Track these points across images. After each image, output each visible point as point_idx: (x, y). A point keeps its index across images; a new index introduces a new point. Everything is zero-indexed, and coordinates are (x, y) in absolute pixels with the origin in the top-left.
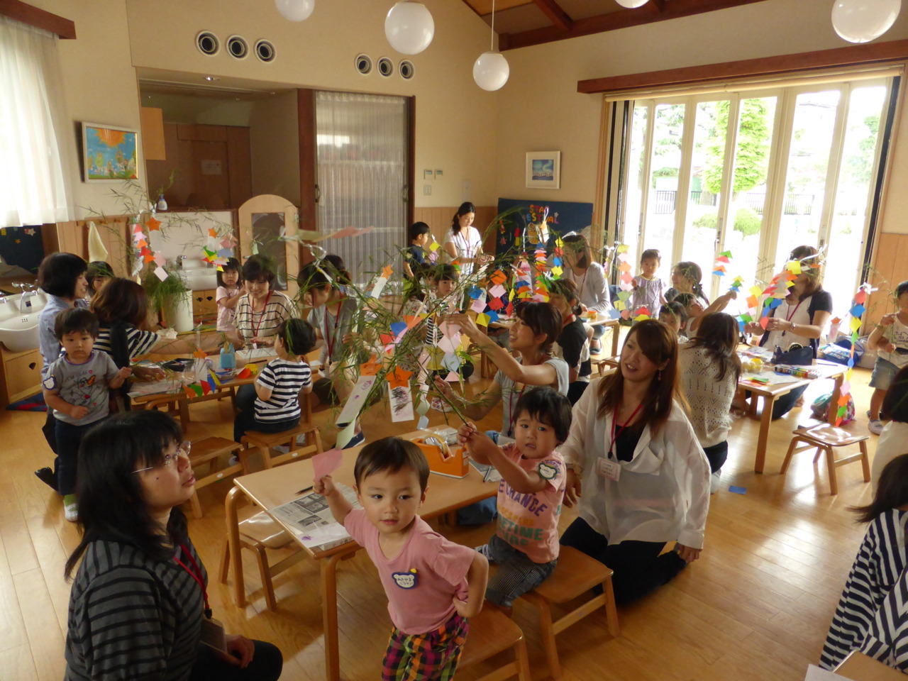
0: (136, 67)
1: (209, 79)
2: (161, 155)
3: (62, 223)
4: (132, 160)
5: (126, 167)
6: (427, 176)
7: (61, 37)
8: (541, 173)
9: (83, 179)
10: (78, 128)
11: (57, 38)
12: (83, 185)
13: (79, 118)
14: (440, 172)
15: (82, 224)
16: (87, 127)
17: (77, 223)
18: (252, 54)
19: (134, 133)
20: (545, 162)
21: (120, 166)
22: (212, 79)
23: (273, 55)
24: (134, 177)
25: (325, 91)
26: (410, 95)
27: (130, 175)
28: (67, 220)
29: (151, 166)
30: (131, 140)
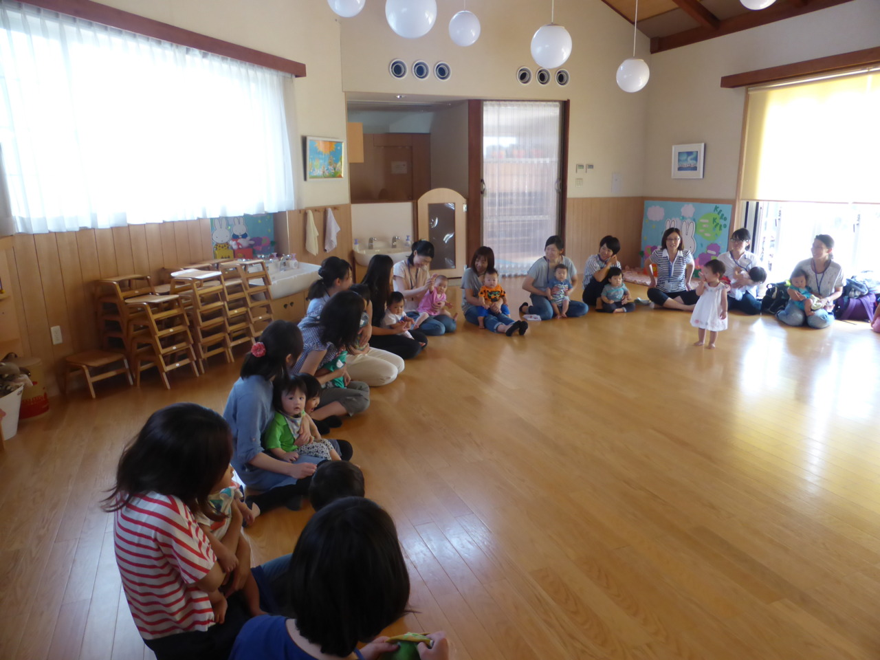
0: (345, 92)
1: (398, 97)
2: (360, 158)
3: (290, 212)
4: (340, 163)
5: (335, 169)
6: (579, 170)
7: (297, 76)
8: (685, 165)
9: (305, 179)
10: (304, 140)
11: (294, 77)
12: (305, 182)
13: (305, 134)
14: (591, 166)
15: (302, 213)
16: (311, 140)
17: (300, 211)
18: (432, 73)
19: (342, 142)
20: (689, 153)
21: (331, 168)
22: (401, 97)
23: (448, 74)
24: (340, 176)
25: (491, 100)
26: (566, 99)
27: (338, 174)
28: (293, 209)
29: (353, 167)
30: (339, 148)
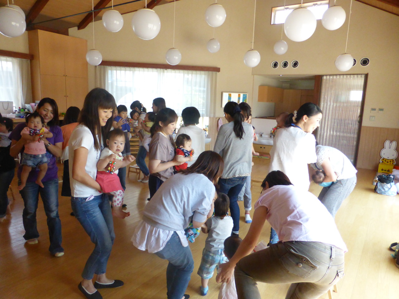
6: (372, 112)
10: (222, 93)
14: (381, 110)
22: (282, 75)
23: (296, 66)
25: (326, 75)
26: (366, 73)
